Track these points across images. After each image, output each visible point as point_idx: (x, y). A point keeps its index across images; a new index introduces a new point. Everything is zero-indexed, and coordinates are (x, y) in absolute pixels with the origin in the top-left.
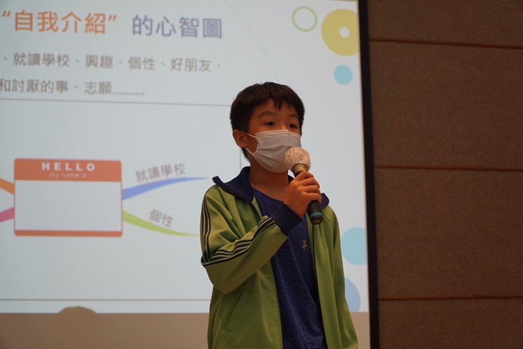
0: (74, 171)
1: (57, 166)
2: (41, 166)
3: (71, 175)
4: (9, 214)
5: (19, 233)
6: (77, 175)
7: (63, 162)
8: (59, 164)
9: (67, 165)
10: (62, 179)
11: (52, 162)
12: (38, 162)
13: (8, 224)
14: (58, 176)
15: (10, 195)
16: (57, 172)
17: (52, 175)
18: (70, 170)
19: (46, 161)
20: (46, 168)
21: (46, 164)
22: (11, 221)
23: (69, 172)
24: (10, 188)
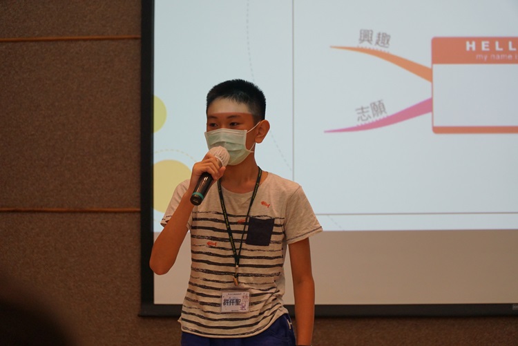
0: (506, 51)
1: (484, 46)
2: (465, 46)
3: (503, 56)
4: (425, 107)
5: (437, 130)
6: (510, 57)
7: (492, 40)
8: (488, 42)
9: (497, 43)
10: (490, 61)
11: (478, 40)
12: (461, 41)
13: (425, 118)
14: (486, 58)
15: (427, 83)
16: (485, 53)
17: (479, 56)
18: (501, 49)
19: (471, 39)
20: (471, 48)
21: (471, 43)
22: (428, 116)
23: (499, 53)
24: (426, 74)
